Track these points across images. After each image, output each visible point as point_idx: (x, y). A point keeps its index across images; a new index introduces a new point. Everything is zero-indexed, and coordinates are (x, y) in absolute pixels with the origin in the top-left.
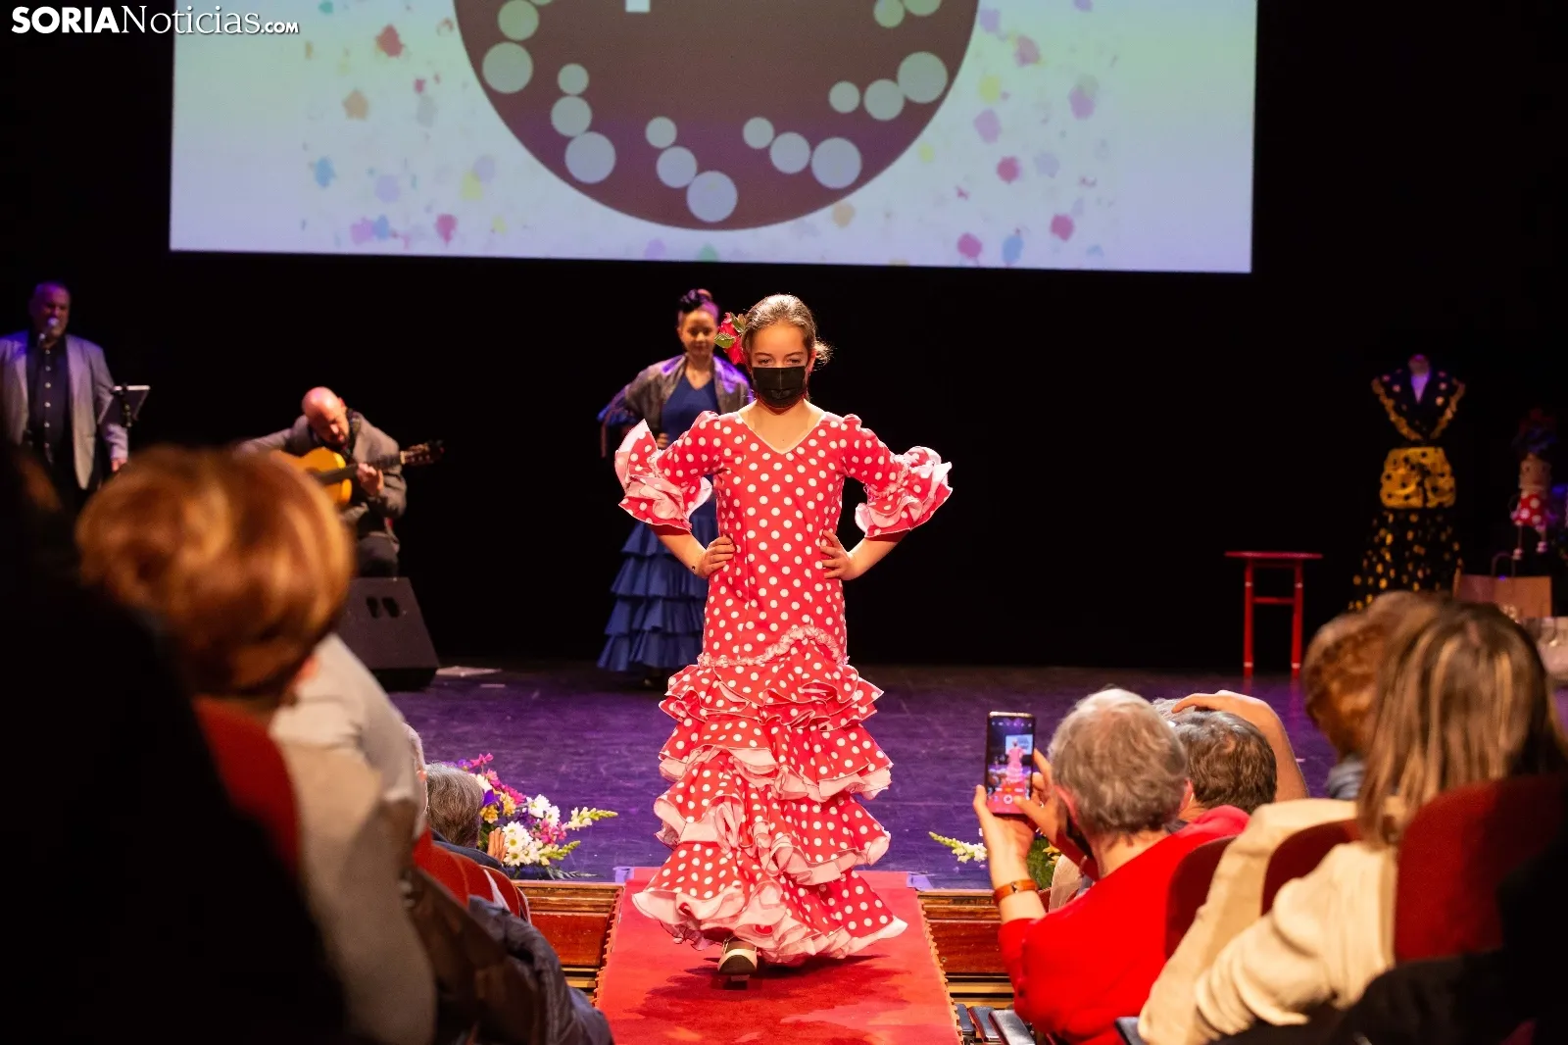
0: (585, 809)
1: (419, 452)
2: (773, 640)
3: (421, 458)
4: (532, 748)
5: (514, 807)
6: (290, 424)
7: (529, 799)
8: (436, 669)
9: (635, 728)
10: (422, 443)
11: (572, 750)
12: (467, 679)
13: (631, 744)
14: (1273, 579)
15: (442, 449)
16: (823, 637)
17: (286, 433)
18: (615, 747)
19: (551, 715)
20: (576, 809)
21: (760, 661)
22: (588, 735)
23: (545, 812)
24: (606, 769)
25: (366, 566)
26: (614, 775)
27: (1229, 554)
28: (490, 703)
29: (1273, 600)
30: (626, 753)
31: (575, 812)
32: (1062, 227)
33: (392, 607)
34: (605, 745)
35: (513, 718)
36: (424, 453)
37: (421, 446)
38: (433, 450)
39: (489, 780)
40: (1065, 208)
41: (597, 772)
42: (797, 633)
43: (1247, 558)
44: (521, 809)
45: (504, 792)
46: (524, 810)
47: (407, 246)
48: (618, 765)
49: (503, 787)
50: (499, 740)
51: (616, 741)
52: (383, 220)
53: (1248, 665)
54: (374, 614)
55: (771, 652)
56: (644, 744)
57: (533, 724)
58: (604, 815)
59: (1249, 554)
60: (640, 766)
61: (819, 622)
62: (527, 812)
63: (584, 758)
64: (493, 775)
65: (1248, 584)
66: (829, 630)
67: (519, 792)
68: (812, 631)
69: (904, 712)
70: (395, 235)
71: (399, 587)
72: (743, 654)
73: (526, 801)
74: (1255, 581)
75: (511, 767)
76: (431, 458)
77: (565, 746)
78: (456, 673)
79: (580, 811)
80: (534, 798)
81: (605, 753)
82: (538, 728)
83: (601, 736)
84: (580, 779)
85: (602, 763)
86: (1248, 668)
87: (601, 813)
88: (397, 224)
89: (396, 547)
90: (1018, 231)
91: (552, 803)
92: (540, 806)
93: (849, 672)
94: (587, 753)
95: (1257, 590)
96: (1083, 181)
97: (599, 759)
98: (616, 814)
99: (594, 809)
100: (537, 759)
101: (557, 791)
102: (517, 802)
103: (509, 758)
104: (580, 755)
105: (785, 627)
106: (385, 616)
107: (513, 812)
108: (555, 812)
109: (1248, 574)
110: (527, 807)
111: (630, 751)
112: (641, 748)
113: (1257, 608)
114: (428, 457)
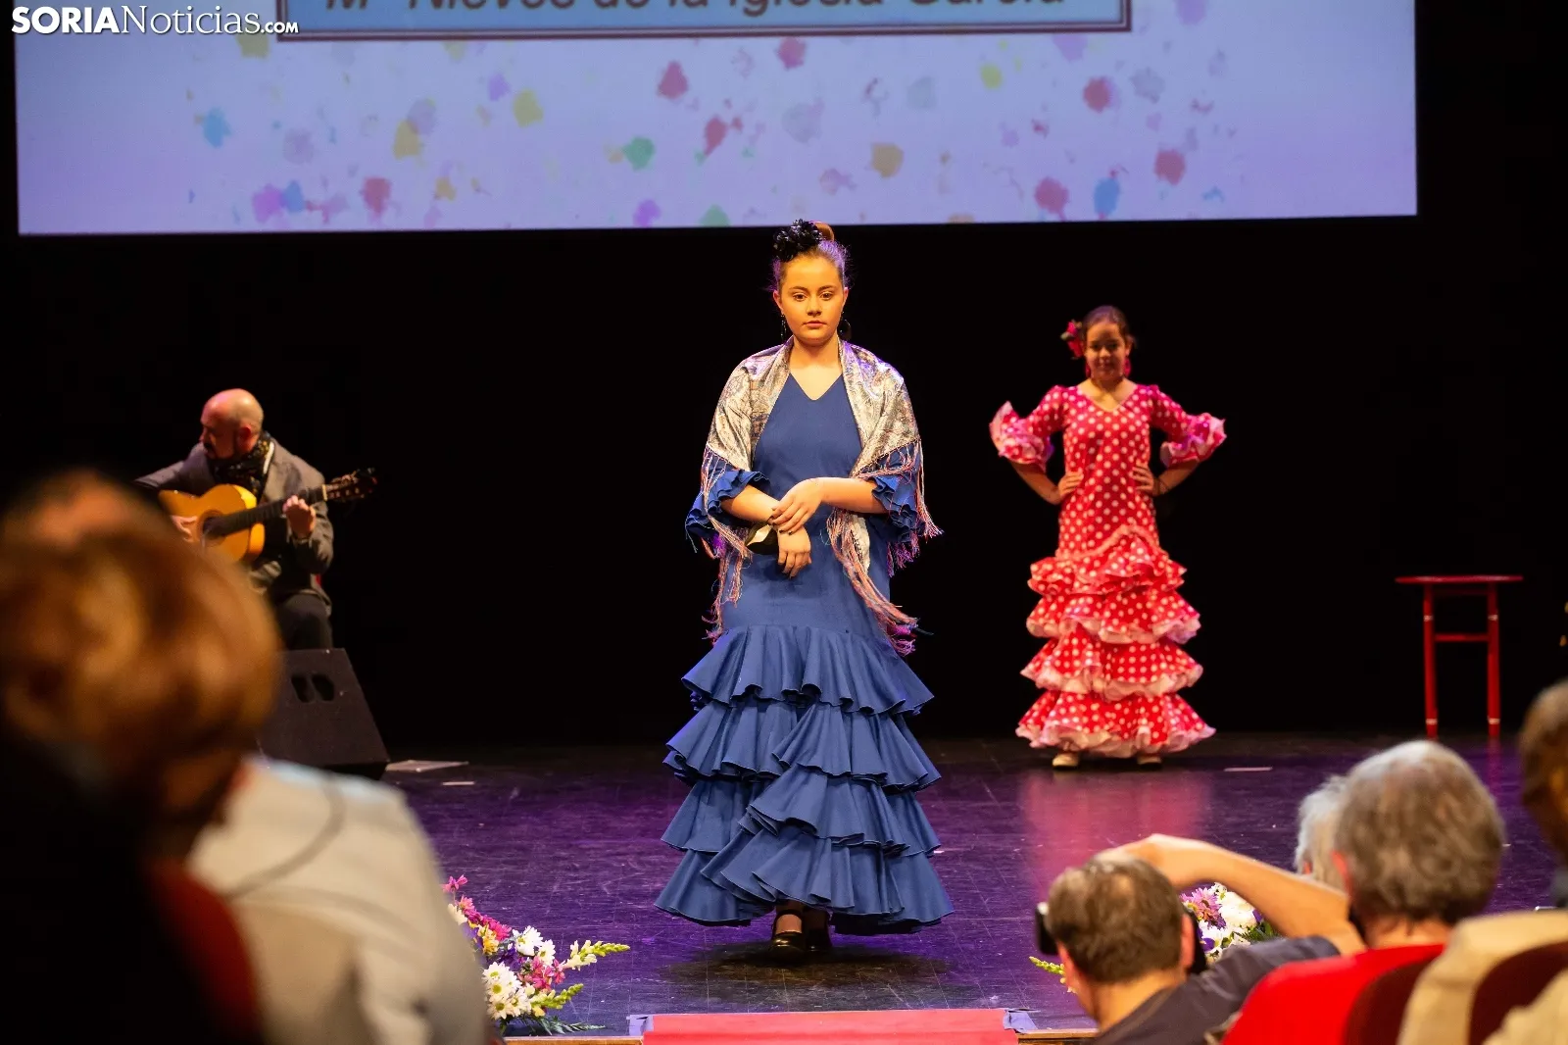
0: (588, 942)
1: (346, 484)
2: (1107, 535)
3: (347, 493)
4: (515, 863)
5: (497, 943)
6: (183, 455)
7: (516, 933)
8: (386, 764)
9: (644, 833)
10: (349, 473)
11: (566, 863)
12: (425, 774)
13: (641, 854)
14: (1460, 610)
15: (374, 480)
16: (1142, 532)
17: (178, 466)
18: (619, 858)
19: (536, 820)
20: (576, 942)
21: (1100, 551)
22: (586, 844)
23: (536, 949)
24: (609, 887)
25: (294, 633)
26: (621, 895)
27: (1399, 580)
28: (457, 806)
29: (1460, 638)
30: (636, 867)
31: (574, 947)
32: (1170, 166)
33: (325, 686)
34: (608, 855)
35: (486, 824)
36: (352, 486)
37: (347, 477)
38: (363, 481)
39: (463, 909)
40: (1174, 141)
41: (599, 892)
42: (1124, 530)
43: (1421, 586)
44: (506, 945)
45: (483, 926)
46: (510, 947)
47: (326, 220)
48: (624, 882)
49: (482, 918)
50: (471, 854)
51: (622, 850)
52: (295, 186)
53: (1431, 722)
54: (303, 698)
55: (1107, 544)
56: (657, 853)
57: (512, 832)
58: (613, 949)
59: (1427, 579)
60: (655, 882)
61: (1139, 522)
62: (513, 949)
63: (583, 874)
64: (467, 903)
65: (1427, 618)
66: (1146, 527)
67: (502, 923)
68: (1136, 529)
69: (990, 799)
70: (310, 207)
71: (332, 659)
72: (1089, 548)
73: (511, 934)
74: (1435, 613)
75: (488, 888)
76: (361, 492)
77: (559, 858)
78: (411, 769)
79: (581, 944)
80: (521, 931)
81: (607, 866)
82: (517, 838)
83: (602, 843)
84: (576, 901)
85: (605, 879)
86: (1432, 726)
87: (609, 946)
88: (314, 193)
89: (328, 610)
90: (1113, 173)
91: (545, 936)
92: (530, 940)
93: (1161, 554)
94: (585, 868)
95: (1438, 626)
96: (1196, 106)
97: (601, 874)
98: (626, 947)
99: (599, 942)
100: (520, 878)
101: (549, 919)
102: (500, 937)
103: (485, 877)
104: (576, 870)
105: (1115, 526)
106: (316, 699)
107: (496, 950)
108: (549, 947)
109: (1427, 605)
110: (513, 942)
111: (641, 863)
112: (653, 858)
113: (1440, 648)
114: (357, 491)
